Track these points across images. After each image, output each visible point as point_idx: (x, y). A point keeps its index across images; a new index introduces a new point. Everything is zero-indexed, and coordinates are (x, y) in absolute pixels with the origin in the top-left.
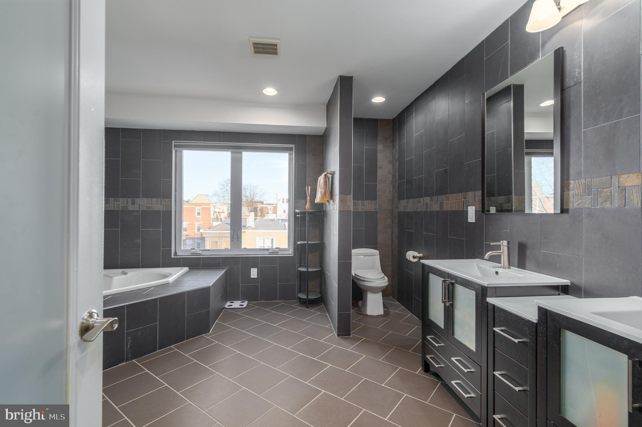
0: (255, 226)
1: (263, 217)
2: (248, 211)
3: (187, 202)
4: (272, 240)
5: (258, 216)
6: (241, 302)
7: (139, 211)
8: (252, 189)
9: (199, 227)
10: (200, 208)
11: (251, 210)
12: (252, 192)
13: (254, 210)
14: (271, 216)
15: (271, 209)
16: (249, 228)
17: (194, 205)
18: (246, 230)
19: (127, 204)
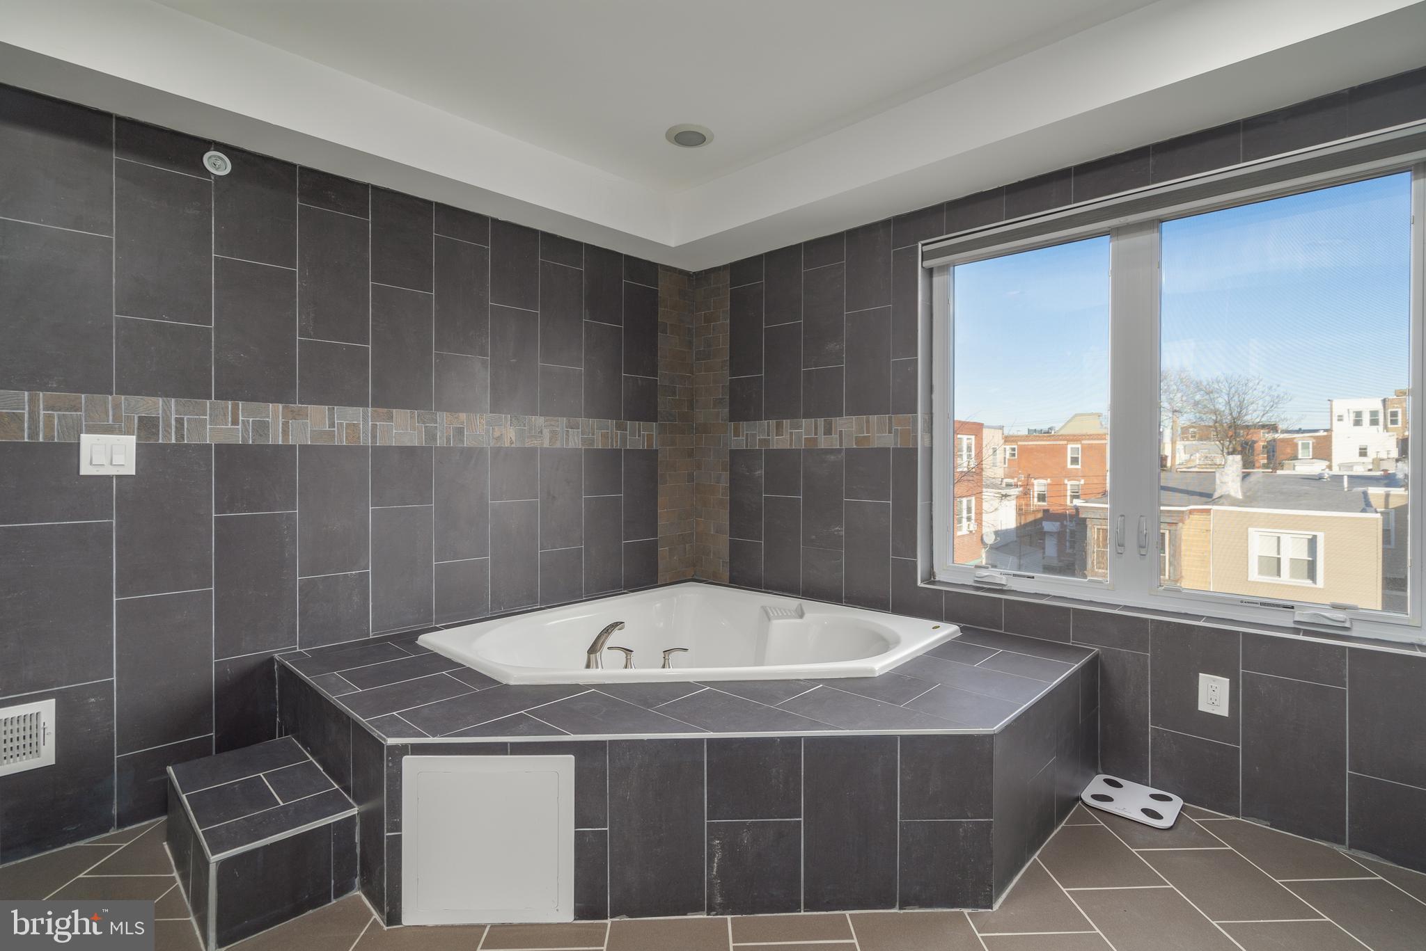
0: (1244, 494)
1: (1275, 469)
2: (1222, 451)
3: (1048, 433)
4: (1312, 542)
5: (1257, 465)
6: (1153, 796)
7: (839, 451)
8: (1233, 390)
9: (1077, 492)
10: (1079, 446)
11: (1231, 450)
12: (1236, 398)
13: (1244, 448)
14: (1307, 467)
15: (1305, 446)
16: (1222, 501)
17: (1064, 440)
18: (1215, 507)
19: (816, 434)
